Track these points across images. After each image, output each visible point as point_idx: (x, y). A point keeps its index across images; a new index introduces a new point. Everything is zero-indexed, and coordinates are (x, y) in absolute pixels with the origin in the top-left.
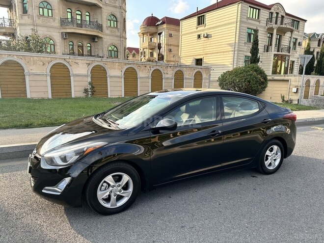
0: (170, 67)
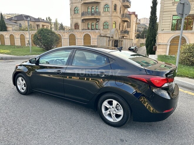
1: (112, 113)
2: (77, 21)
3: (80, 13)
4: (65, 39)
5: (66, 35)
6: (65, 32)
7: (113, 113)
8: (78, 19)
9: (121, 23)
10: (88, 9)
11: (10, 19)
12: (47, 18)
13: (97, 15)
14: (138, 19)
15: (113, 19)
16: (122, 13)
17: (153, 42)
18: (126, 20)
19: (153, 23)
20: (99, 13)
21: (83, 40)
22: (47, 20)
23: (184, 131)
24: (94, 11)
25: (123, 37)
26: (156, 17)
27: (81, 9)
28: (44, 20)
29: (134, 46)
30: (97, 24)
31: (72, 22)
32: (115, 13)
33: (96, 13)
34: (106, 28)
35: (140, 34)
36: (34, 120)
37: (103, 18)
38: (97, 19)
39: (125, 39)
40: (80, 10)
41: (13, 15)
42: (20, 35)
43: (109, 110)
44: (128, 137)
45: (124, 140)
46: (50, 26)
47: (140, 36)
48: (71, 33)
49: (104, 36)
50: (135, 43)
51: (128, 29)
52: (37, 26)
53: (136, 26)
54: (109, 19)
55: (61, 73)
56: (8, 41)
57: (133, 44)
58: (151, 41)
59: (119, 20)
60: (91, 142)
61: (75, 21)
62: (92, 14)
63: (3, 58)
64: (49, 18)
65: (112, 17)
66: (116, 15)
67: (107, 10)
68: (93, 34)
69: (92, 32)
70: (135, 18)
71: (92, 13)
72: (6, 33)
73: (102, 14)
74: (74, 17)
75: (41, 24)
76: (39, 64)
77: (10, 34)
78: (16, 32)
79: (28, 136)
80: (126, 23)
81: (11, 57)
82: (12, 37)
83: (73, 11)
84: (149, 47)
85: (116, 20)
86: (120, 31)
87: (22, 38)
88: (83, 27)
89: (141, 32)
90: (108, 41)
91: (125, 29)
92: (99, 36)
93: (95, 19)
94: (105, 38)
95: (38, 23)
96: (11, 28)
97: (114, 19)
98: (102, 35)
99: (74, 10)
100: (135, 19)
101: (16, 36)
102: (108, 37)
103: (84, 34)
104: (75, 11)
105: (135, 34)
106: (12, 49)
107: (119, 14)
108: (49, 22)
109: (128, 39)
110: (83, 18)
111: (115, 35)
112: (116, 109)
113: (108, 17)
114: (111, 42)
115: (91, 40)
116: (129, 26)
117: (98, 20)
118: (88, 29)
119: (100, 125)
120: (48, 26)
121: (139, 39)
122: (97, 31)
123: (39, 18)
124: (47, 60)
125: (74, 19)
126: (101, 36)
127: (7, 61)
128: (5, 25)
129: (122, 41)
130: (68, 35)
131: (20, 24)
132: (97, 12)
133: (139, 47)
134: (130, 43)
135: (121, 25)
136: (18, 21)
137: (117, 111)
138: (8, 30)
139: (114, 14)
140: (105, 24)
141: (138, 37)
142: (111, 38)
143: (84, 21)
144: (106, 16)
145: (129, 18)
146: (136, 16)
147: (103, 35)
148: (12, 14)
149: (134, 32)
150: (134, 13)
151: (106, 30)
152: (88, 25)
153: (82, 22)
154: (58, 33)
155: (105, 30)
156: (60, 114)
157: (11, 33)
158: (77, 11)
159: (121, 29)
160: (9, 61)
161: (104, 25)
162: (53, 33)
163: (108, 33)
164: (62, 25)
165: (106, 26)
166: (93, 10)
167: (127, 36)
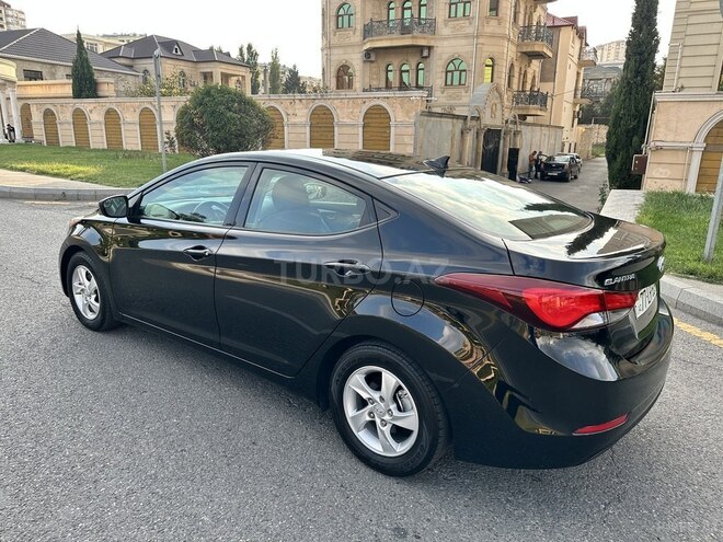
0: (300, 100)
1: (378, 421)
2: (346, 57)
3: (360, 27)
4: (294, 125)
5: (299, 113)
6: (297, 101)
7: (384, 423)
8: (349, 50)
9: (516, 64)
10: (389, 9)
11: (112, 55)
12: (241, 50)
13: (423, 32)
14: (587, 45)
15: (485, 48)
16: (521, 23)
17: (635, 139)
18: (537, 49)
19: (642, 62)
20: (430, 26)
21: (361, 129)
22: (241, 54)
23: (676, 515)
24: (412, 15)
25: (524, 117)
26: (656, 34)
27: (364, 10)
28: (228, 54)
29: (566, 151)
30: (421, 66)
31: (327, 59)
32: (493, 22)
33: (420, 23)
34: (456, 82)
35: (597, 108)
36: (98, 427)
37: (446, 43)
38: (421, 48)
39: (529, 124)
40: (359, 15)
41: (125, 39)
42: (138, 111)
43: (370, 406)
44: (428, 520)
45: (410, 531)
46: (249, 76)
47: (594, 114)
48: (318, 103)
49: (441, 115)
50: (573, 140)
51: (545, 88)
52: (205, 78)
53: (578, 74)
54: (468, 49)
55: (203, 255)
56: (99, 133)
57: (563, 144)
58: (630, 133)
59: (509, 52)
60: (275, 529)
61: (339, 56)
62: (405, 30)
63: (67, 193)
64: (250, 47)
65: (481, 40)
66: (498, 31)
67: (460, 14)
68: (399, 106)
69: (396, 98)
70: (578, 42)
71: (403, 23)
72: (92, 106)
73: (444, 30)
74: (335, 41)
75: (217, 70)
76: (142, 221)
77: (105, 109)
78: (127, 99)
79: (57, 484)
80: (536, 64)
81: (96, 191)
82: (112, 118)
83: (334, 19)
84: (619, 160)
85: (495, 49)
86: (510, 93)
87: (147, 121)
88: (367, 80)
89: (601, 100)
90: (458, 132)
91: (533, 86)
92: (423, 113)
93: (414, 50)
94: (447, 123)
95: (206, 68)
96: (112, 87)
97: (489, 48)
98: (434, 110)
99: (338, 16)
100: (577, 46)
101: (126, 115)
102: (458, 117)
103: (365, 108)
104: (340, 18)
105: (575, 104)
106: (106, 161)
107: (507, 28)
108: (248, 63)
109: (541, 126)
110: (368, 46)
111: (488, 111)
112: (393, 407)
113: (464, 42)
114: (469, 138)
115: (393, 129)
116: (548, 74)
117: (425, 54)
118: (388, 87)
119: (333, 462)
120: (243, 77)
121: (590, 126)
122: (415, 94)
123: (211, 49)
124: (174, 206)
125: (335, 51)
126: (431, 114)
127: (79, 204)
128: (92, 75)
129: (516, 133)
130: (306, 111)
131: (146, 71)
132: (423, 22)
133: (587, 159)
134: (552, 141)
135: (517, 69)
136: (138, 61)
137: (396, 413)
138: (100, 93)
139: (492, 27)
140: (451, 67)
141: (585, 117)
142: (470, 123)
143: (373, 58)
144: (455, 37)
145: (551, 42)
146: (581, 34)
147: (439, 110)
148: (122, 35)
149: (569, 97)
150: (572, 22)
151: (456, 91)
152: (387, 71)
153: (364, 62)
154: (272, 104)
155: (451, 91)
156: (200, 410)
157: (108, 106)
158: (346, 18)
159: (515, 87)
160: (86, 204)
161: (447, 72)
162: (250, 104)
163: (464, 103)
164: (294, 74)
165: (456, 74)
166: (407, 14)
167: (539, 113)
